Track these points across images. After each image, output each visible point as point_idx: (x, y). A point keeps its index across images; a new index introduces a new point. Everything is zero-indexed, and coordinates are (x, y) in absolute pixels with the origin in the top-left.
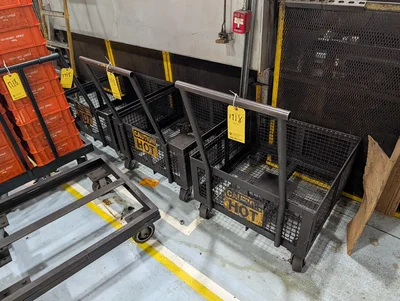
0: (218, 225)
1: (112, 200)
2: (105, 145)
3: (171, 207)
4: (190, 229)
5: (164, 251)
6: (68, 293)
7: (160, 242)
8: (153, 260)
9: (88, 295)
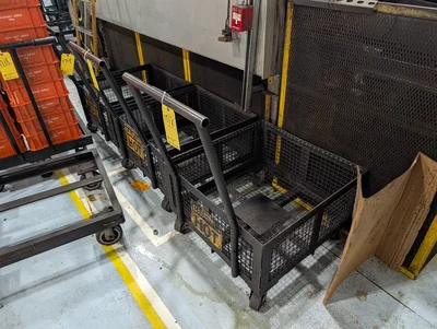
0: (192, 242)
1: (97, 197)
2: (108, 140)
3: (152, 215)
4: (160, 241)
5: (125, 258)
6: (18, 280)
7: (125, 248)
8: (111, 264)
9: (35, 286)
